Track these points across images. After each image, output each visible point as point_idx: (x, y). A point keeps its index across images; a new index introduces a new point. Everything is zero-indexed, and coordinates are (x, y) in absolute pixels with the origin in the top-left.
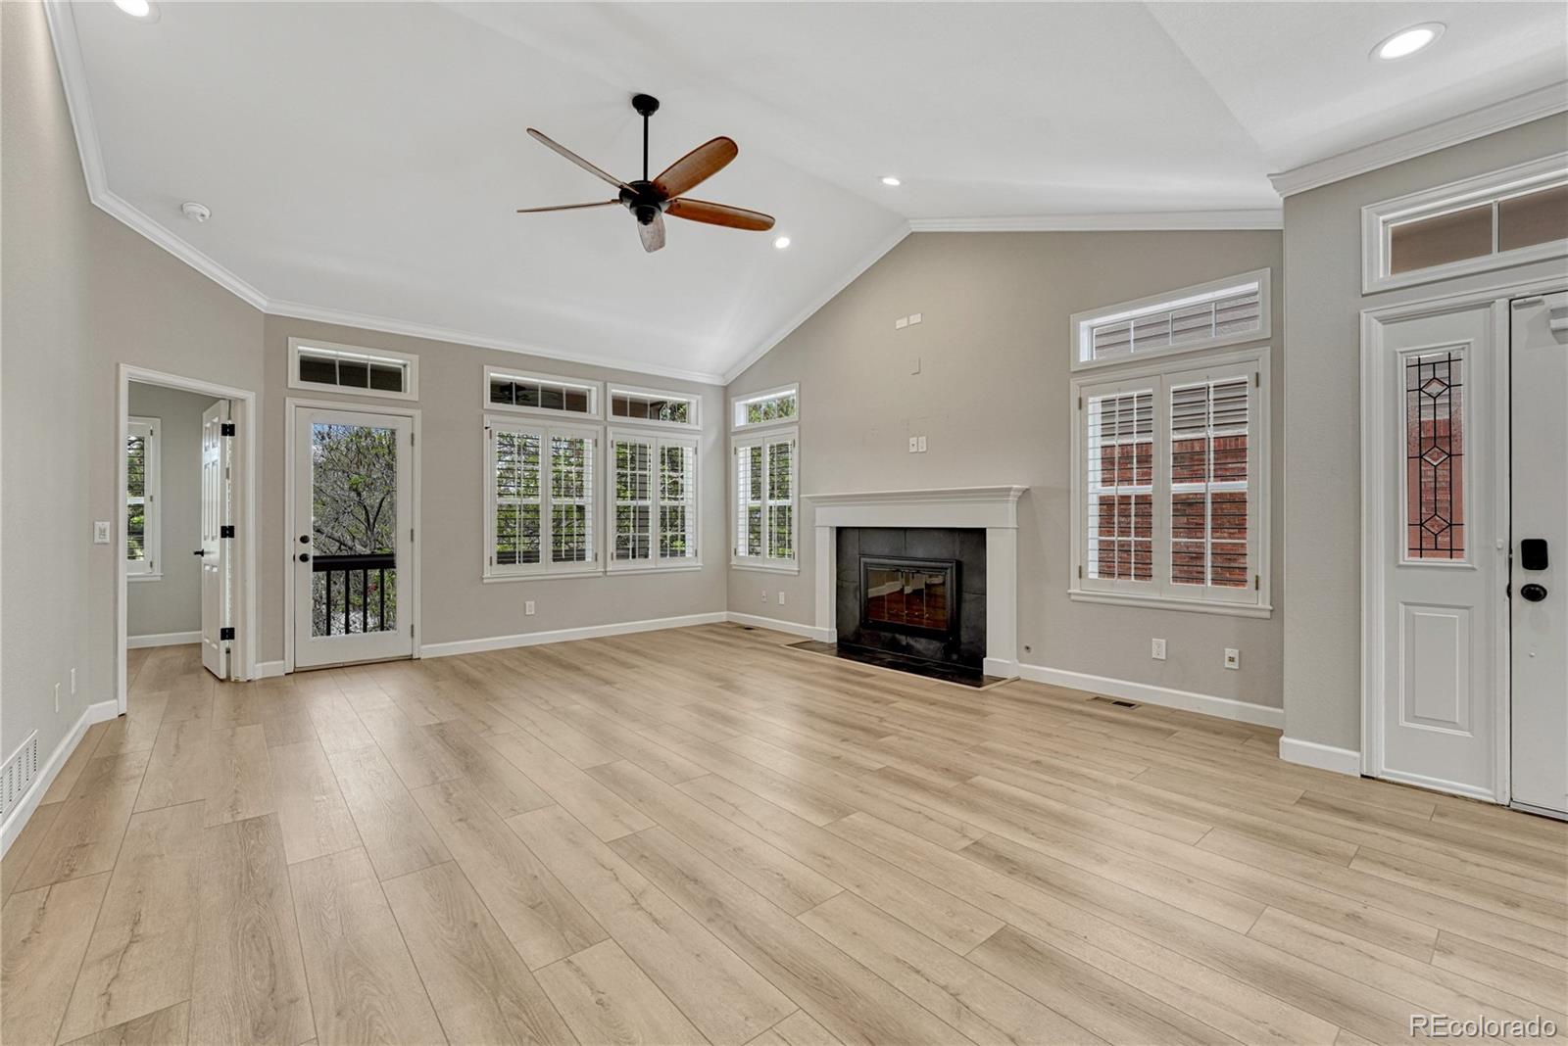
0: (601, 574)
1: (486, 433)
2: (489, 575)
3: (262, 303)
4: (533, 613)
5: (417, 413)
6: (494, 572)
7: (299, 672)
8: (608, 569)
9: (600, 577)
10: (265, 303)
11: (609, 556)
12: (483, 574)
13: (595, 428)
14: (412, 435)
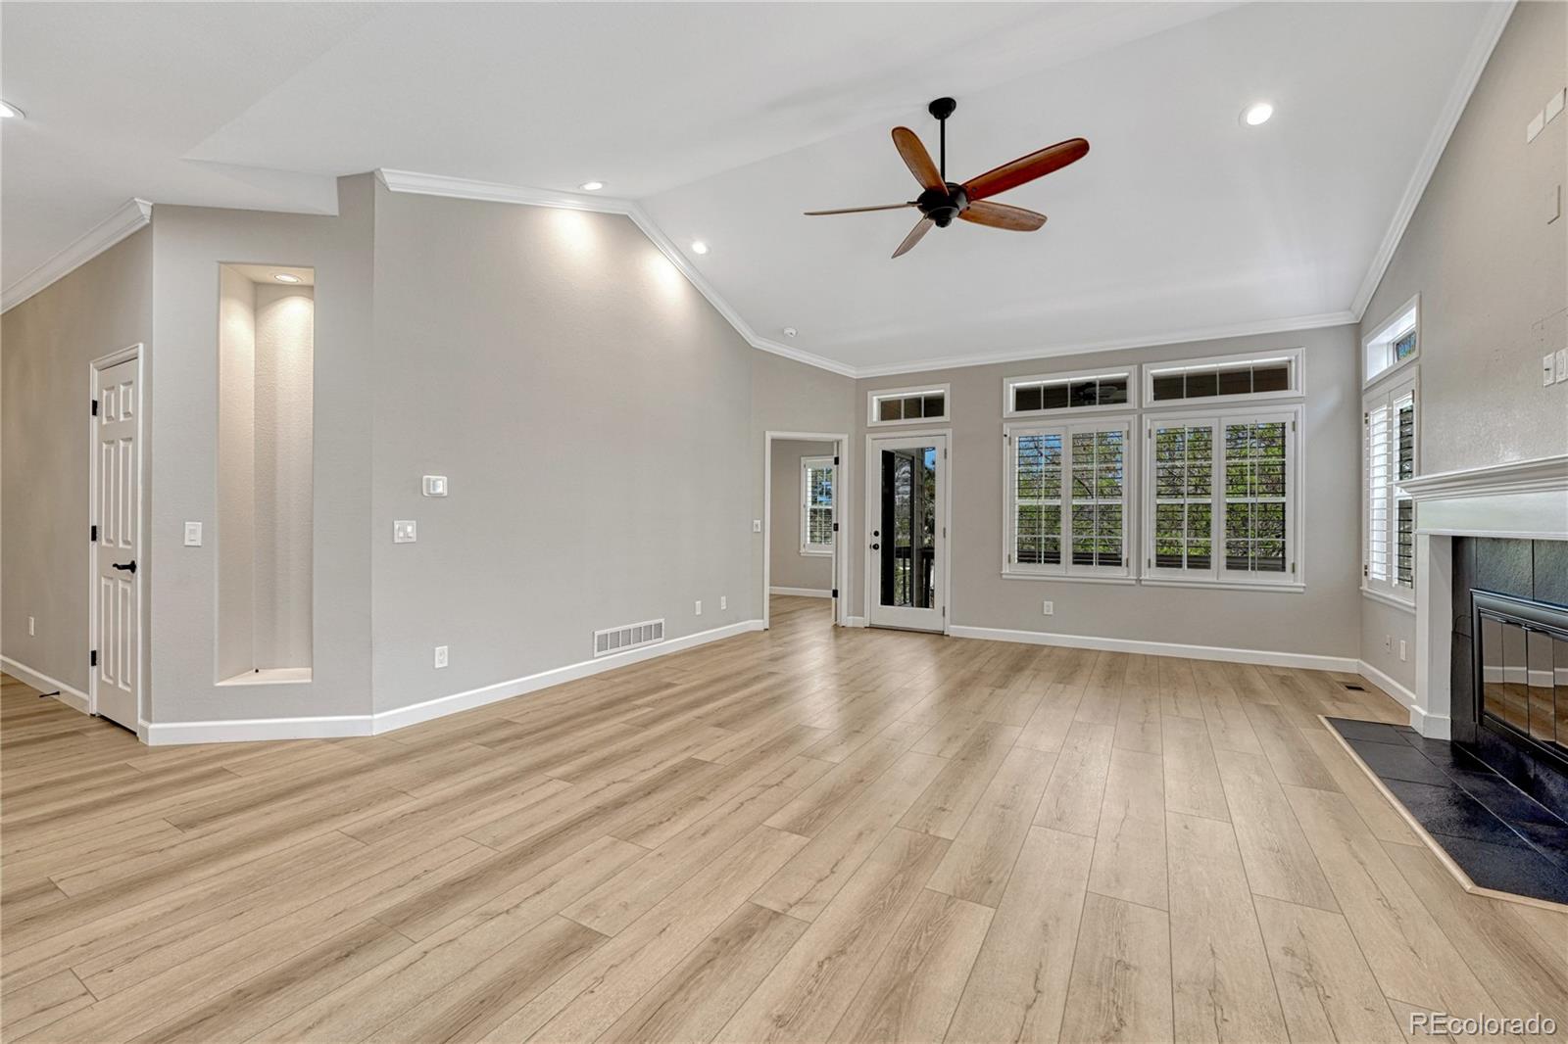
0: (1134, 582)
1: (1006, 440)
2: (1008, 571)
3: (852, 373)
4: (1051, 613)
5: (949, 432)
6: (1013, 569)
7: (873, 628)
8: (1142, 577)
9: (1133, 585)
10: (853, 372)
11: (1144, 564)
12: (1001, 570)
13: (1130, 418)
14: (945, 450)
